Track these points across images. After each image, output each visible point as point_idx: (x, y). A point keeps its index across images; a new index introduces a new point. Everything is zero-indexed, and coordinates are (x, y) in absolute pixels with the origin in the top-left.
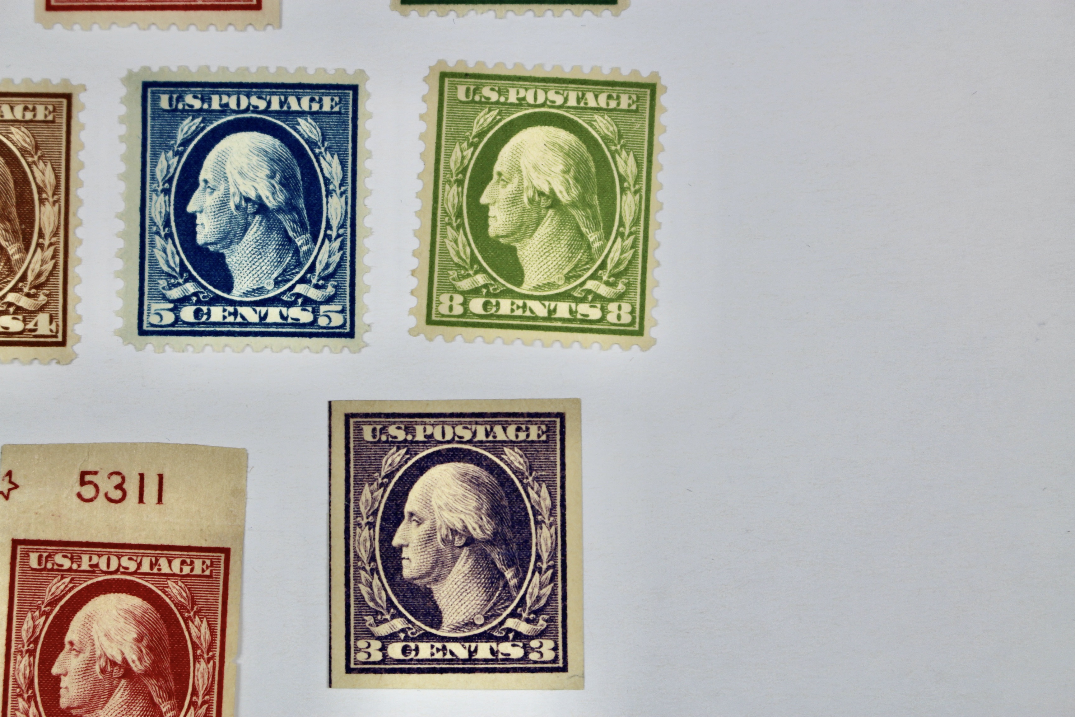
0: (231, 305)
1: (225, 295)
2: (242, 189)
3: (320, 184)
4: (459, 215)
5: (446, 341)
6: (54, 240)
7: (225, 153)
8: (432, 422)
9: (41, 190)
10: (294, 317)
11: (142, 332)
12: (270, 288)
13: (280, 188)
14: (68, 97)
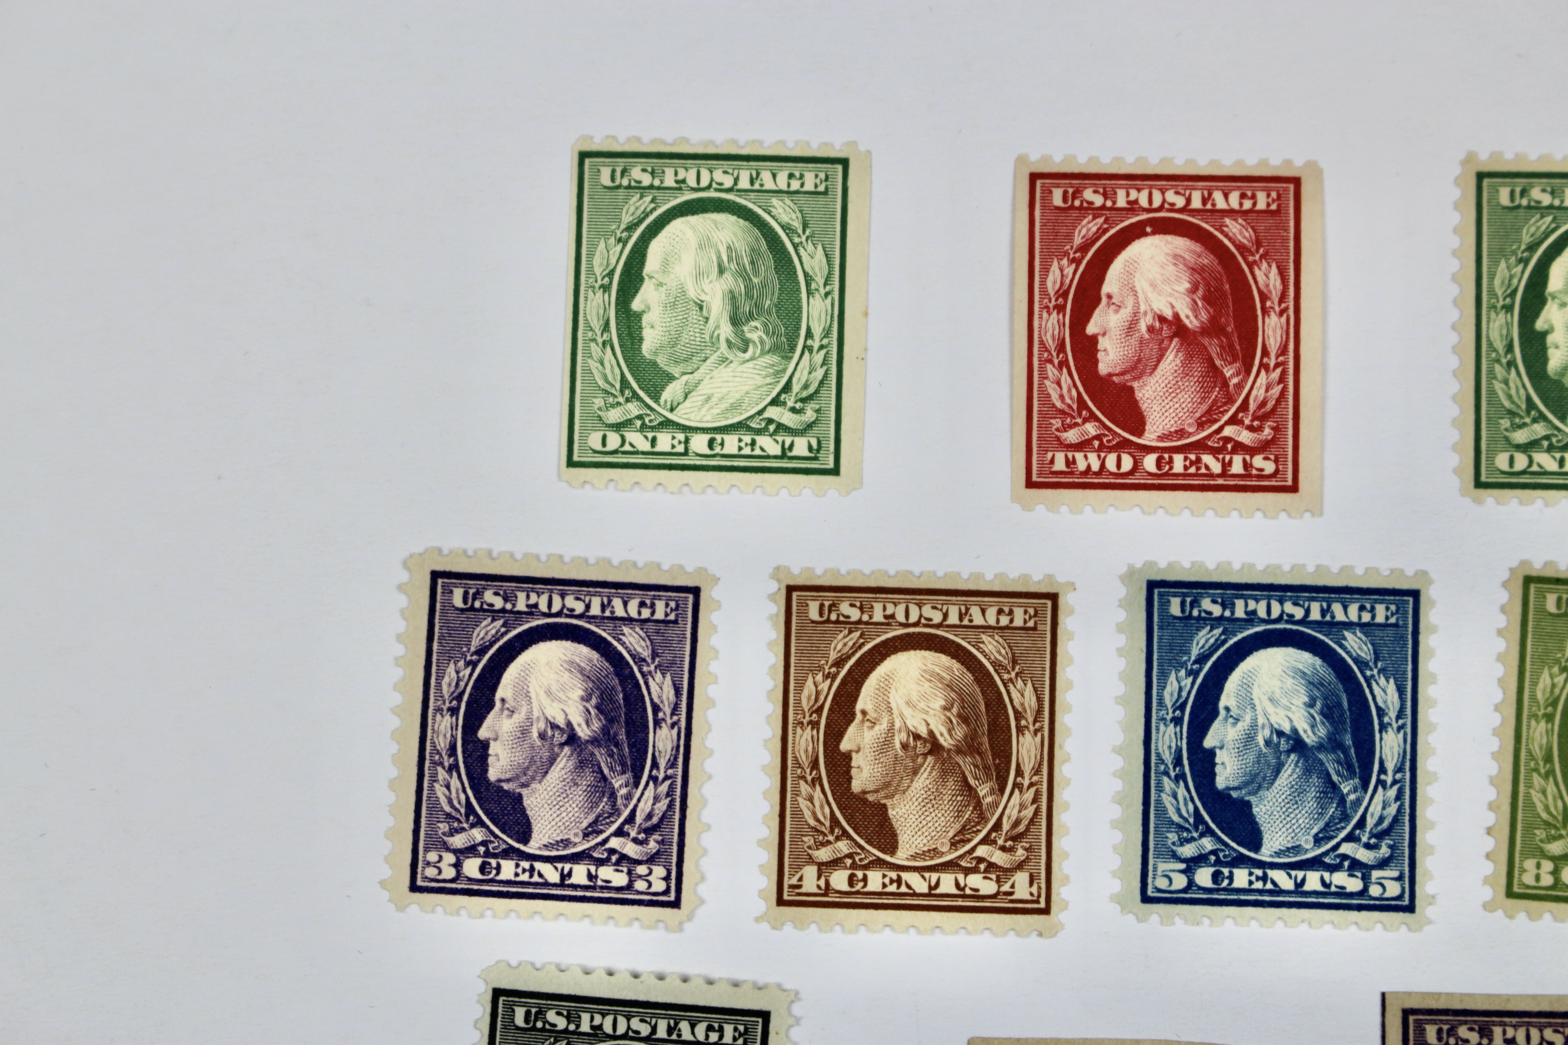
0: (1259, 868)
1: (1252, 855)
2: (1273, 720)
3: (1372, 716)
4: (1548, 759)
5: (1530, 919)
6: (1035, 778)
7: (1251, 674)
8: (1514, 1023)
9: (1018, 716)
10: (1340, 884)
11: (1146, 899)
12: (1308, 847)
13: (1321, 720)
14: (1054, 598)
